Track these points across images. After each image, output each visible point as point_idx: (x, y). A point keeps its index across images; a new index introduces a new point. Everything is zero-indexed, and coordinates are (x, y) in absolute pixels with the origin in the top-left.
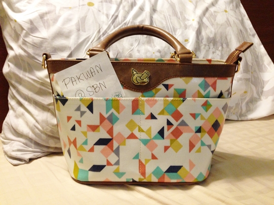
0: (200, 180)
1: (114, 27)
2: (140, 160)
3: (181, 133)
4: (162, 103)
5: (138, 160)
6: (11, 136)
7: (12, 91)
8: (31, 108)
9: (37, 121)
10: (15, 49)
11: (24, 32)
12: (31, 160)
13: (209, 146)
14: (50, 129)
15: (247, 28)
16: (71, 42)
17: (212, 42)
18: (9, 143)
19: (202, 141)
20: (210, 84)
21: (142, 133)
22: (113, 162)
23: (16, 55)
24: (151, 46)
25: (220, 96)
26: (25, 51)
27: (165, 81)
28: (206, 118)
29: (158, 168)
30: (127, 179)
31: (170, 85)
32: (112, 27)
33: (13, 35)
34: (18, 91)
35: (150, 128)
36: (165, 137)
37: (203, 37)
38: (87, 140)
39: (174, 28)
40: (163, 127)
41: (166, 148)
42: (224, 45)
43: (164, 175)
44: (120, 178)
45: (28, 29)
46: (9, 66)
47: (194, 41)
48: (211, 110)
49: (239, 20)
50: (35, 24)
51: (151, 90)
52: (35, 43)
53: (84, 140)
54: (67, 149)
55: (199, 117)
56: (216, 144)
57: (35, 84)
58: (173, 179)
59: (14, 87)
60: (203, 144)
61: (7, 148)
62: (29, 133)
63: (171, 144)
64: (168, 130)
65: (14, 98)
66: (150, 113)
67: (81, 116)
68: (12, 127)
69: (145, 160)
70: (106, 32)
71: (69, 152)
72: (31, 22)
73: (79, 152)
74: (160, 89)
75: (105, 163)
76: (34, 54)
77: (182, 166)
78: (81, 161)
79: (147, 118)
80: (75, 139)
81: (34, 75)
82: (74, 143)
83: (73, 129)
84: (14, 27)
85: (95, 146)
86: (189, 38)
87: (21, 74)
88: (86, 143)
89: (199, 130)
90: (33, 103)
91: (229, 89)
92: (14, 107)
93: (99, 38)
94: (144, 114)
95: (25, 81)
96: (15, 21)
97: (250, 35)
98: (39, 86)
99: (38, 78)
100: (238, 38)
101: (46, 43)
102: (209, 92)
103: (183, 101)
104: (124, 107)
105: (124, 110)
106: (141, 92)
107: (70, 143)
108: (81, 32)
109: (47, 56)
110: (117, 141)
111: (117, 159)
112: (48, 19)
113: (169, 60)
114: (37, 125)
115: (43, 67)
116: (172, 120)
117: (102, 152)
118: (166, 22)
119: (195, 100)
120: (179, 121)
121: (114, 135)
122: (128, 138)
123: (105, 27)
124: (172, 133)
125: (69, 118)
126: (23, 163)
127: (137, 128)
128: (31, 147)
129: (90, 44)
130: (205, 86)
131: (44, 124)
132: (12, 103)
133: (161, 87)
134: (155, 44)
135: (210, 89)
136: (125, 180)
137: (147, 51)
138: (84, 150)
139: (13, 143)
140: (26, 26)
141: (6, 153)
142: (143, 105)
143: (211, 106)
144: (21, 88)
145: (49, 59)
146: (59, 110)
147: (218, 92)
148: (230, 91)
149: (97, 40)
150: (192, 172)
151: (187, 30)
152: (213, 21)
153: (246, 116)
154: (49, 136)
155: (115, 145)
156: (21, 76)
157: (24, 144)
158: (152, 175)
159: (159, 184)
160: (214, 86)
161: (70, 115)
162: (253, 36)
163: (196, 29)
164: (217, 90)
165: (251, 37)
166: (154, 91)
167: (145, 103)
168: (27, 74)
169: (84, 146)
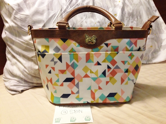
0: (128, 101)
1: (71, 7)
2: (91, 90)
3: (116, 73)
4: (104, 55)
5: (90, 90)
6: (9, 77)
7: (8, 49)
8: (21, 59)
9: (25, 67)
10: (9, 23)
11: (15, 11)
12: (22, 91)
13: (133, 81)
14: (33, 72)
15: (152, 6)
16: (44, 18)
17: (131, 15)
18: (8, 81)
19: (128, 78)
20: (133, 42)
21: (92, 74)
22: (75, 92)
23: (10, 26)
24: (94, 19)
25: (139, 50)
26: (15, 23)
27: (105, 41)
28: (131, 63)
29: (102, 94)
30: (84, 102)
31: (109, 44)
32: (69, 7)
33: (7, 14)
34: (12, 49)
35: (97, 70)
36: (106, 76)
37: (126, 12)
38: (58, 79)
39: (107, 7)
40: (105, 70)
41: (107, 83)
42: (139, 17)
43: (106, 98)
44: (80, 101)
45: (17, 9)
46: (6, 33)
47: (120, 15)
48: (134, 59)
49: (147, 1)
50: (21, 6)
51: (97, 47)
52: (22, 19)
53: (57, 79)
54: (46, 85)
55: (127, 63)
56: (136, 79)
57: (23, 44)
58: (112, 101)
59: (10, 46)
60: (129, 79)
61: (7, 84)
62: (20, 75)
63: (110, 80)
64: (108, 71)
65: (10, 53)
66: (97, 62)
67: (55, 64)
68: (10, 72)
69: (95, 90)
70: (65, 10)
71: (47, 86)
72: (19, 5)
73: (54, 86)
74: (103, 47)
75: (70, 93)
76: (21, 25)
77: (117, 93)
78: (55, 92)
79: (95, 65)
80: (51, 79)
81: (22, 39)
82: (51, 81)
83: (50, 72)
84: (8, 8)
85: (64, 83)
86: (117, 13)
87: (14, 38)
88: (58, 81)
89: (127, 71)
90: (22, 56)
91: (144, 45)
92: (10, 59)
93: (62, 14)
94: (93, 62)
95: (16, 42)
96: (9, 4)
97: (153, 10)
98: (25, 46)
99: (24, 41)
100: (147, 13)
101: (29, 18)
102: (133, 47)
103: (117, 53)
104: (81, 59)
105: (81, 60)
106: (91, 49)
107: (48, 81)
108: (50, 11)
109: (31, 27)
110: (77, 79)
111: (78, 90)
112: (29, 3)
113: (107, 28)
114: (25, 69)
115: (29, 34)
116: (111, 66)
117: (68, 86)
118: (103, 3)
119: (124, 53)
120: (115, 66)
121: (75, 76)
122: (84, 77)
123: (65, 7)
124: (111, 73)
125: (47, 66)
126: (18, 93)
127: (89, 71)
128: (22, 83)
129: (56, 18)
130: (130, 44)
131: (30, 69)
132: (8, 56)
133: (103, 45)
134: (96, 17)
135: (133, 45)
136: (83, 103)
137: (91, 22)
138: (57, 85)
139: (11, 81)
140: (16, 8)
141: (6, 87)
142: (93, 57)
143: (134, 56)
144: (14, 47)
145: (32, 29)
146: (40, 61)
147: (138, 47)
148: (145, 46)
149: (60, 16)
150: (123, 96)
151: (116, 8)
152: (131, 2)
153: (151, 61)
154: (33, 76)
155: (76, 81)
156: (14, 39)
157: (17, 81)
158: (99, 99)
159: (103, 104)
160: (136, 44)
161: (47, 64)
162: (156, 11)
163: (121, 8)
164: (137, 46)
165: (154, 12)
166: (99, 48)
167: (94, 56)
168: (17, 38)
169: (57, 83)
